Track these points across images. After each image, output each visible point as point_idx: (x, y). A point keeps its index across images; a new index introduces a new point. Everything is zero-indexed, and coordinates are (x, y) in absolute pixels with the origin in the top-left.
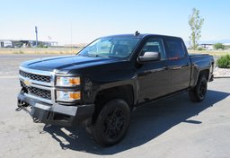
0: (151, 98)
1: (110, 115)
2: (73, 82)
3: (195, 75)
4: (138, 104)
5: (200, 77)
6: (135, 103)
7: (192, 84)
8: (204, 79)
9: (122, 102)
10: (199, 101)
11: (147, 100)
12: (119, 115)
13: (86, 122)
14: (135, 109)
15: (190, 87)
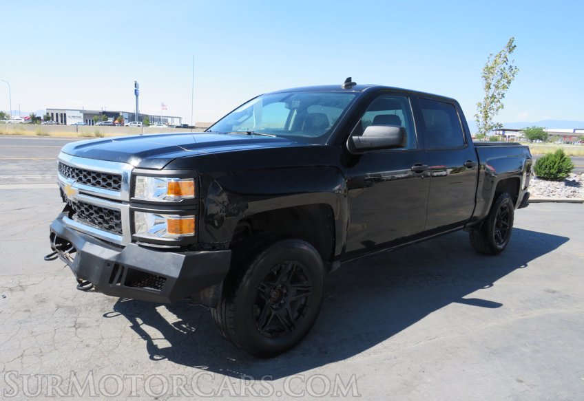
0: (378, 241)
1: (272, 278)
2: (178, 192)
3: (486, 191)
4: (345, 255)
5: (498, 195)
6: (338, 252)
7: (477, 214)
8: (507, 200)
9: (306, 247)
10: (494, 252)
11: (369, 245)
12: (295, 280)
13: (210, 294)
14: (337, 265)
15: (472, 219)
